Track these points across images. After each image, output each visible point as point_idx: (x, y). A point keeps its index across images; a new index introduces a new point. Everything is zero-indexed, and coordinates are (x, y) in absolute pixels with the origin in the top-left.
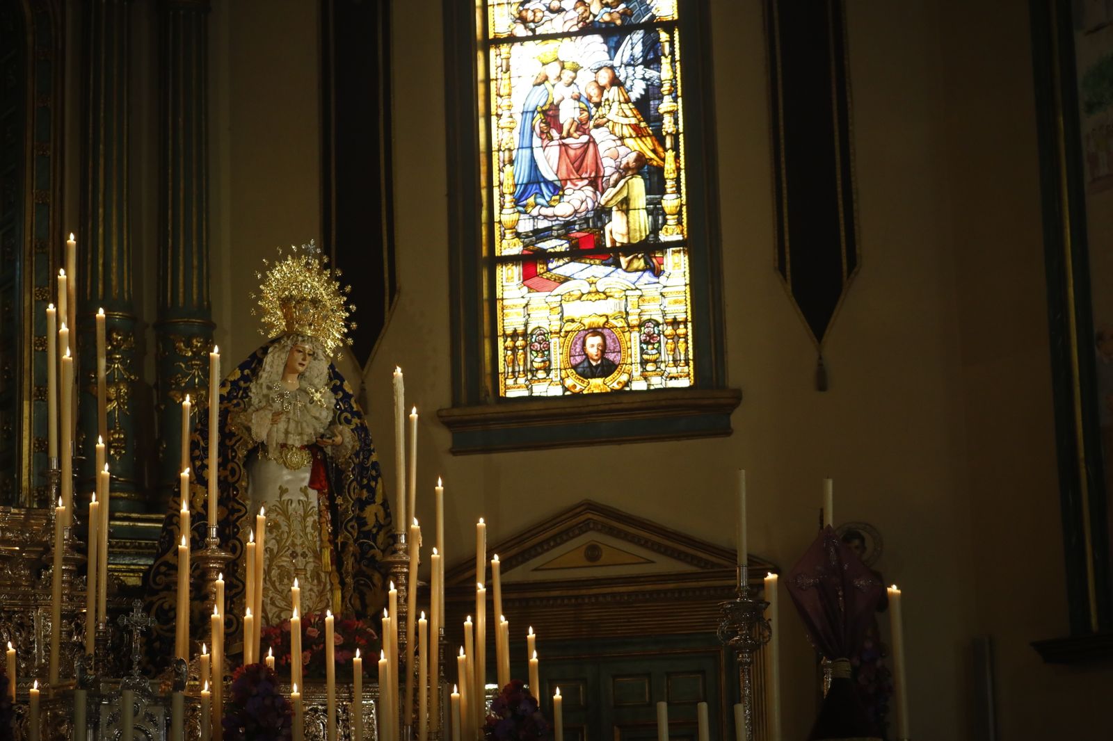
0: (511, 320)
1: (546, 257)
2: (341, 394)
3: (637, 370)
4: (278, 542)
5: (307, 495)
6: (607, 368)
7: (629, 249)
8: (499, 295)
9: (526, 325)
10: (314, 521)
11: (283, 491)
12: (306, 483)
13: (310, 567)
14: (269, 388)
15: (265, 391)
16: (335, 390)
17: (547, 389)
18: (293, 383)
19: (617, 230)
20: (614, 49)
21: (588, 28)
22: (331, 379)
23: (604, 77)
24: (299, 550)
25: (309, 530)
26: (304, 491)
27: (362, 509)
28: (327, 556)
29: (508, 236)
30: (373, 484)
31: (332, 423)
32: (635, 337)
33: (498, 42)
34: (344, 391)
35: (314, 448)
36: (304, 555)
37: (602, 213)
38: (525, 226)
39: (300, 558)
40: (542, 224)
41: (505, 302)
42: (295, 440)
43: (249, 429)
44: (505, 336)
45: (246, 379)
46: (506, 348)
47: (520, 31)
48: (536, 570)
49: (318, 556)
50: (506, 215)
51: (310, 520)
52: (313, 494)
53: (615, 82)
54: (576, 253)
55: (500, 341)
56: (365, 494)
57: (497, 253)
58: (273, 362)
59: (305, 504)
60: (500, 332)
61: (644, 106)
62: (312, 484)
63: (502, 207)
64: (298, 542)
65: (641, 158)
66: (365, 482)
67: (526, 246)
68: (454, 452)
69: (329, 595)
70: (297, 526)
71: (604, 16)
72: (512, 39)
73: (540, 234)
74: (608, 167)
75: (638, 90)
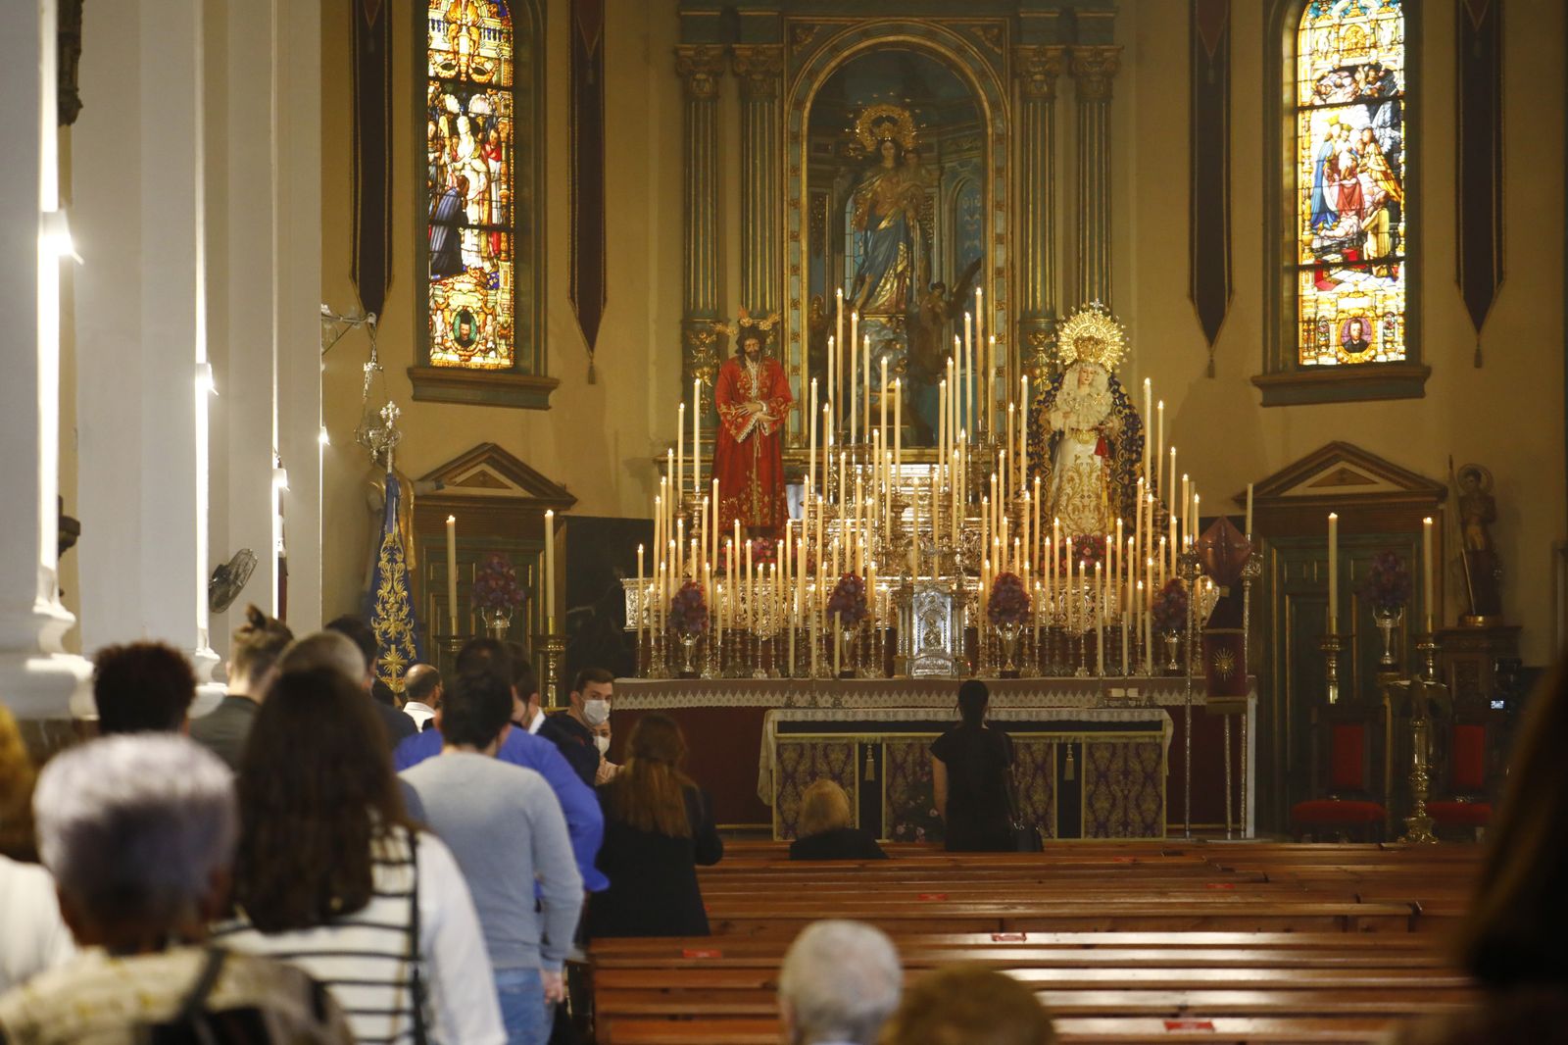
0: (1307, 312)
1: (1329, 266)
2: (1118, 394)
3: (1380, 348)
4: (1073, 489)
5: (1092, 459)
6: (1363, 346)
7: (1377, 261)
8: (1300, 293)
9: (1316, 314)
10: (1098, 476)
11: (1077, 458)
12: (1093, 451)
13: (1093, 504)
14: (1069, 394)
15: (1066, 396)
16: (1114, 392)
17: (1327, 360)
18: (1085, 390)
19: (1370, 249)
20: (1373, 115)
21: (1359, 99)
22: (1110, 385)
23: (1366, 136)
24: (1086, 494)
25: (1093, 481)
26: (1091, 457)
27: (1132, 465)
28: (1105, 496)
29: (1307, 251)
30: (1140, 449)
31: (1110, 414)
32: (1379, 325)
33: (1304, 109)
34: (1120, 393)
35: (1097, 429)
36: (1089, 497)
37: (1362, 236)
38: (1316, 244)
39: (1086, 498)
40: (1327, 243)
41: (1304, 298)
42: (1084, 427)
43: (1049, 423)
44: (1303, 322)
45: (1056, 389)
46: (1304, 331)
47: (1318, 102)
48: (1310, 486)
49: (1099, 497)
50: (1305, 235)
51: (1094, 475)
52: (1098, 459)
53: (1373, 140)
54: (1346, 264)
55: (1300, 325)
56: (1134, 456)
57: (1300, 263)
58: (1070, 379)
59: (1091, 466)
60: (1300, 320)
61: (1389, 158)
62: (1097, 453)
63: (1303, 230)
64: (1085, 488)
65: (1387, 196)
66: (1134, 448)
67: (1316, 258)
68: (1265, 404)
69: (1106, 520)
70: (1085, 479)
71: (1366, 90)
72: (1312, 107)
73: (1325, 250)
74: (1368, 200)
75: (1386, 147)
